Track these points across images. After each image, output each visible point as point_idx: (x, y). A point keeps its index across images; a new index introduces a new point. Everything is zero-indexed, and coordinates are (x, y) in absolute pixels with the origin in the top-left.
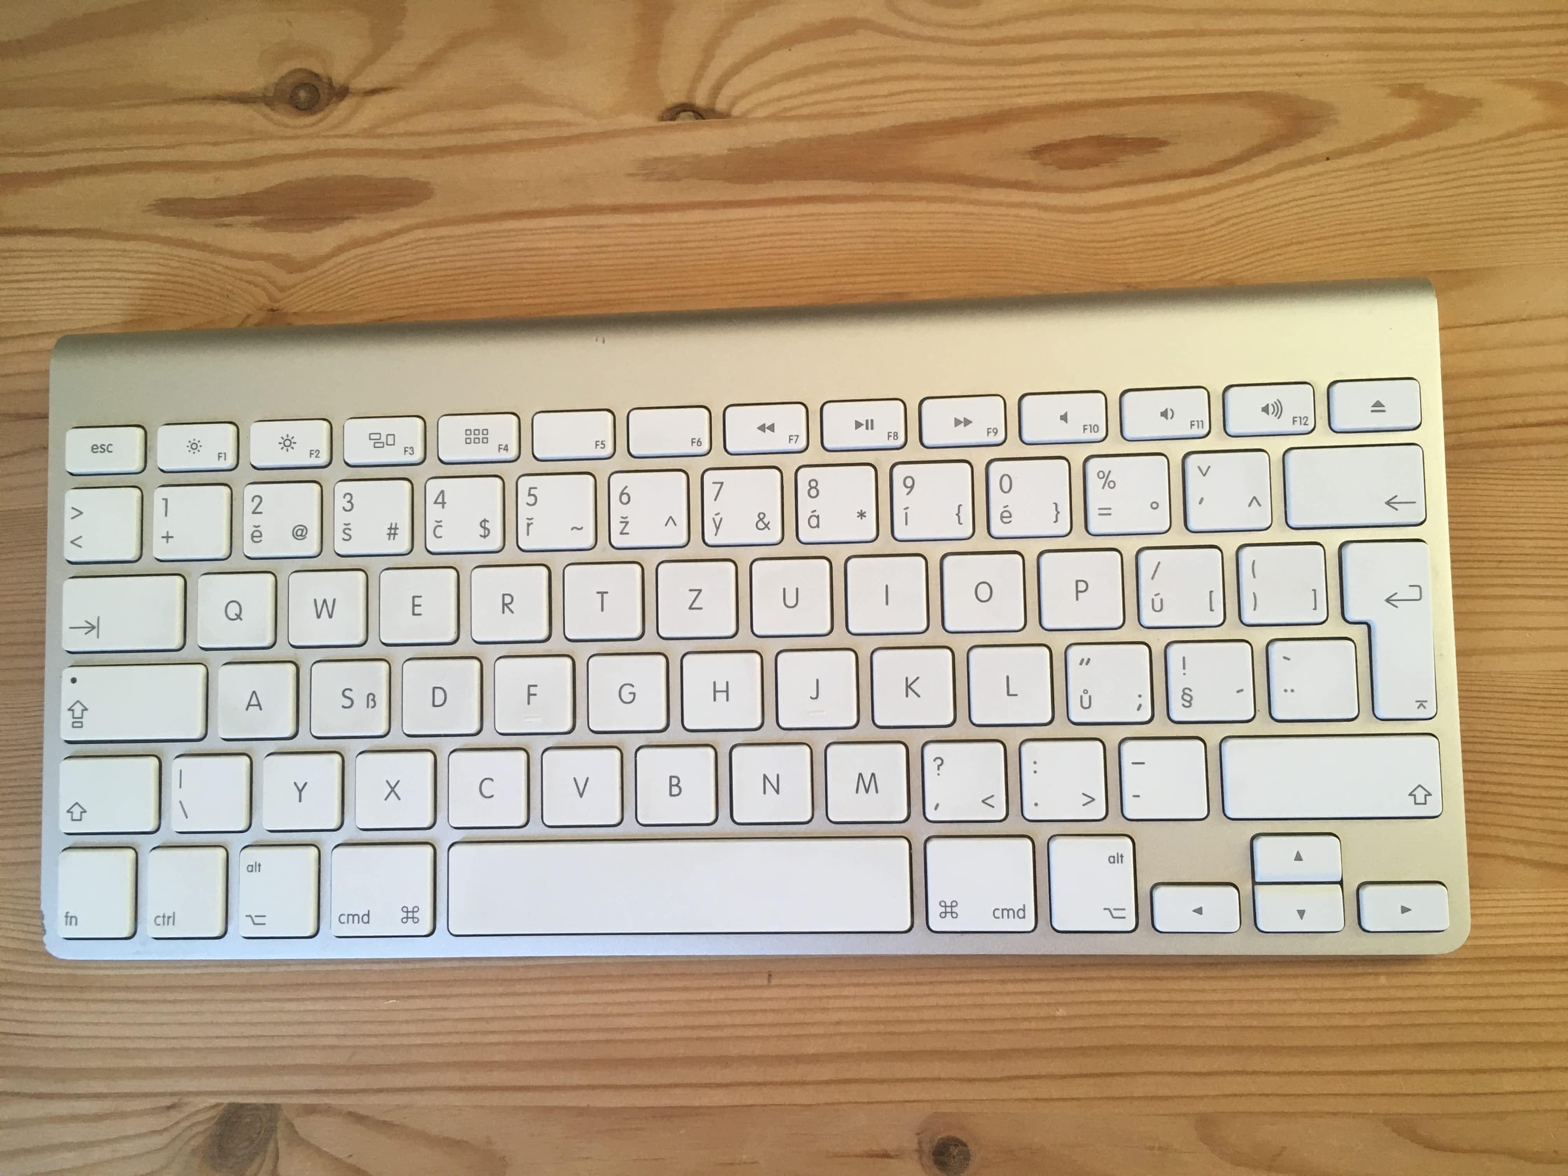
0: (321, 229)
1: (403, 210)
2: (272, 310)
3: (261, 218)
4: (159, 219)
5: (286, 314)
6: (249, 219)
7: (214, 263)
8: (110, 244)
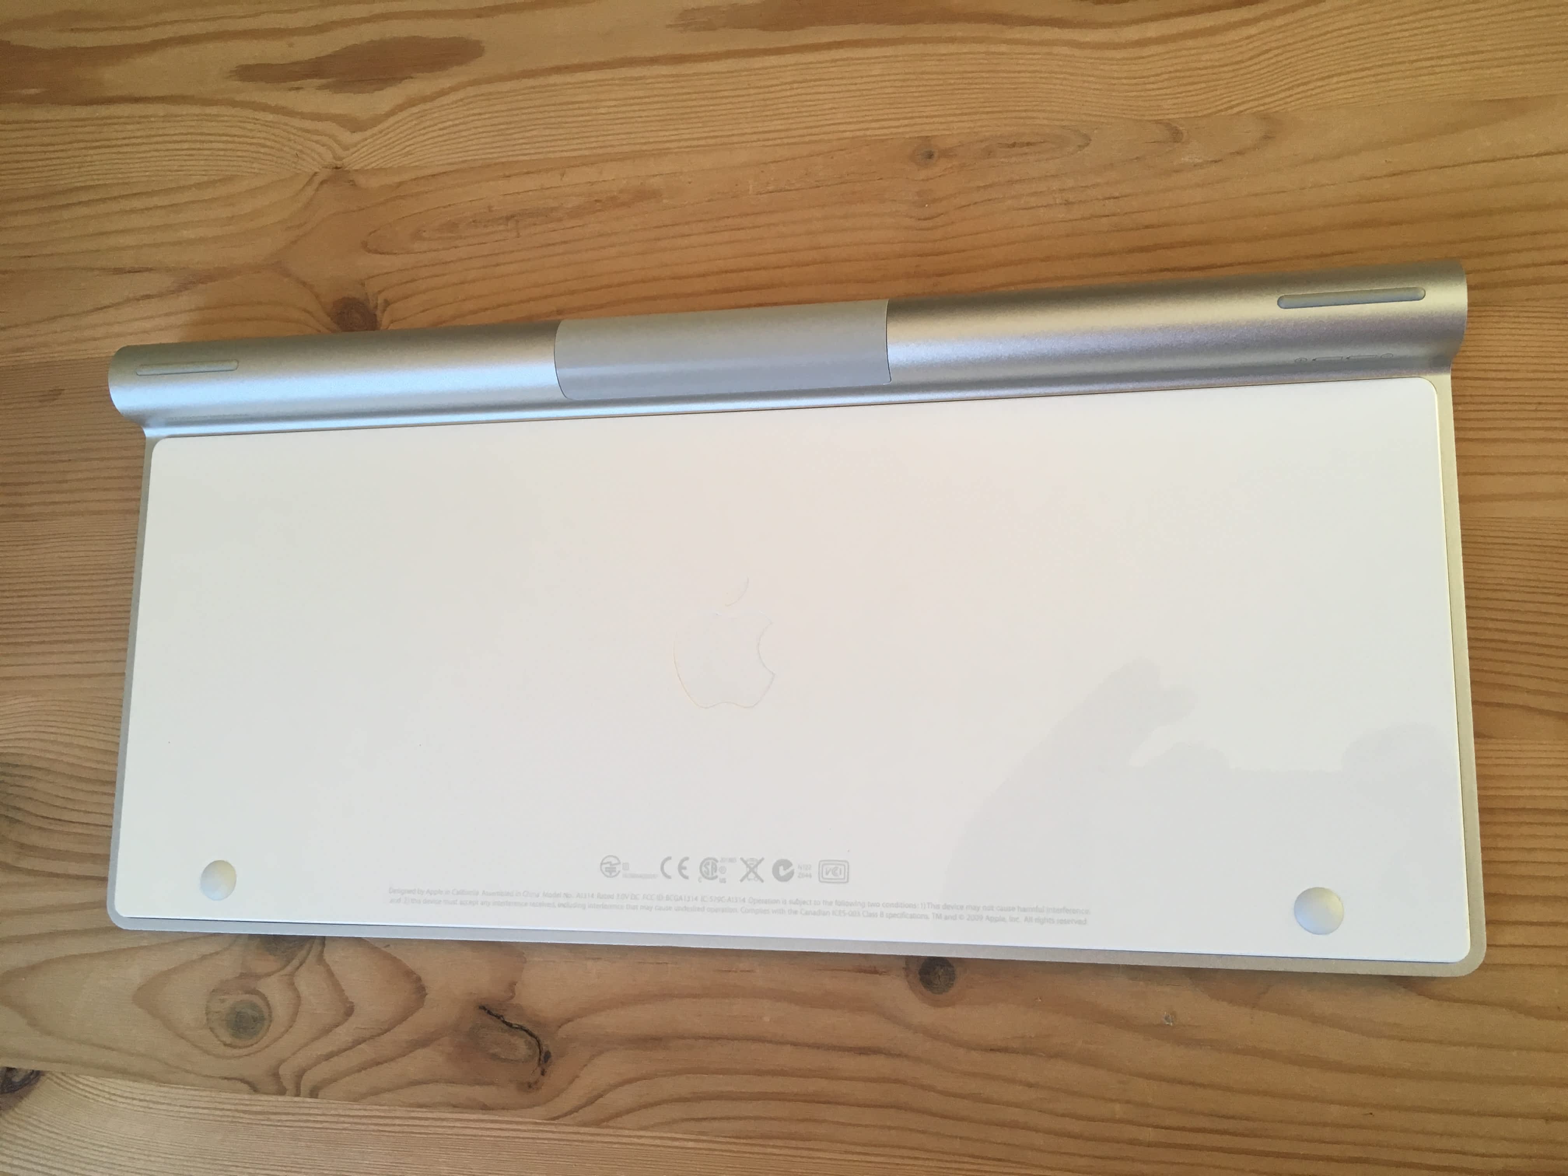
0: (382, 89)
1: (456, 69)
2: (337, 168)
3: (330, 80)
4: (238, 84)
5: (348, 172)
6: (317, 82)
7: (286, 124)
8: (196, 110)
